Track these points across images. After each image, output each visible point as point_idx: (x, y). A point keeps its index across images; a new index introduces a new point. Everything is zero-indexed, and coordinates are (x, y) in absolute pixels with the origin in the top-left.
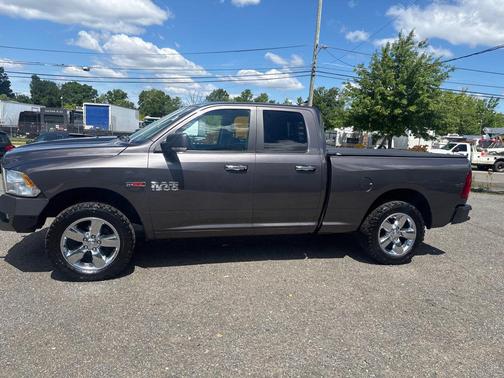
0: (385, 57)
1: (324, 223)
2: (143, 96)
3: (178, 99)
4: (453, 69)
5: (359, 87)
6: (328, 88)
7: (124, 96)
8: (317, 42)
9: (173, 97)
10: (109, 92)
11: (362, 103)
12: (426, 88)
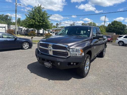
11: (32, 21)
12: (46, 19)
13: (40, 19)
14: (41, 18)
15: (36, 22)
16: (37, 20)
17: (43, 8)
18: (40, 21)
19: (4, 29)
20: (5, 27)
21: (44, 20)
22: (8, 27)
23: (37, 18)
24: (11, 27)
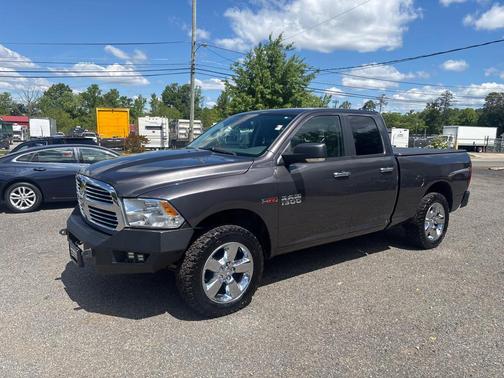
0: (259, 57)
4: (318, 71)
5: (235, 85)
6: (181, 84)
11: (244, 101)
12: (297, 87)
13: (275, 92)
14: (279, 87)
15: (257, 102)
16: (262, 93)
17: (287, 48)
18: (275, 97)
19: (158, 132)
20: (161, 128)
21: (291, 94)
22: (173, 126)
23: (261, 87)
24: (181, 126)
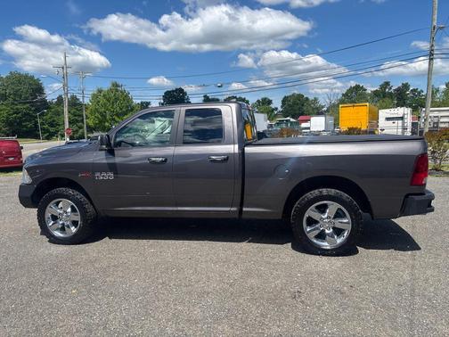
1: (244, 209)
2: (285, 100)
3: (316, 99)
7: (270, 102)
8: (435, 23)
9: (311, 98)
10: (258, 101)
19: (399, 123)
20: (402, 118)
